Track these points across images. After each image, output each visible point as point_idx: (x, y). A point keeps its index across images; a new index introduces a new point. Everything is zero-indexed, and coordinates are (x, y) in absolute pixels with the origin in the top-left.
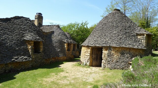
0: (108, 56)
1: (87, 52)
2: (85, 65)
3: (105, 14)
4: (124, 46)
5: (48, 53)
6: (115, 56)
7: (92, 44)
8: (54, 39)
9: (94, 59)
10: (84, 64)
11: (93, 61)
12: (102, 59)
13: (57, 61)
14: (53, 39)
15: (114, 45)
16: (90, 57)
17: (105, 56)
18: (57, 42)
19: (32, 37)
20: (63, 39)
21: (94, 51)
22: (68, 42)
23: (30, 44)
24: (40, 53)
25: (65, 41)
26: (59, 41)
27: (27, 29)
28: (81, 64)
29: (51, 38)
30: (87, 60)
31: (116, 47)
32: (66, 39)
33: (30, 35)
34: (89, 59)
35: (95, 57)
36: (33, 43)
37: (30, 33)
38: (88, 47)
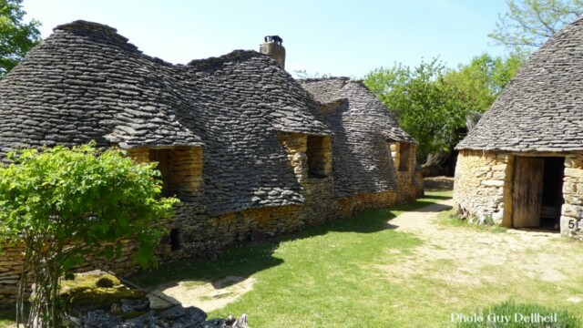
1: (489, 174)
2: (485, 222)
3: (501, 25)
5: (346, 179)
7: (516, 142)
8: (352, 128)
9: (519, 201)
10: (482, 219)
11: (513, 209)
12: (562, 201)
13: (370, 206)
14: (348, 128)
16: (504, 192)
17: (575, 187)
18: (364, 139)
19: (302, 121)
20: (383, 128)
21: (518, 171)
22: (402, 137)
23: (297, 147)
24: (324, 176)
25: (392, 135)
26: (371, 133)
27: (277, 94)
28: (464, 219)
29: (339, 124)
30: (492, 204)
32: (393, 129)
33: (292, 114)
34: (500, 201)
35: (522, 194)
36: (305, 141)
37: (288, 107)
38: (495, 154)
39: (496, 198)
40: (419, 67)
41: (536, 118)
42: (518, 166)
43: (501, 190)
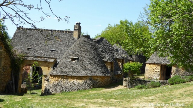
0: (176, 71)
1: (156, 69)
2: (156, 79)
6: (182, 71)
7: (162, 61)
9: (162, 75)
17: (174, 71)
28: (151, 79)
30: (157, 75)
35: (163, 73)
38: (158, 64)
39: (158, 74)
42: (162, 67)
43: (159, 72)
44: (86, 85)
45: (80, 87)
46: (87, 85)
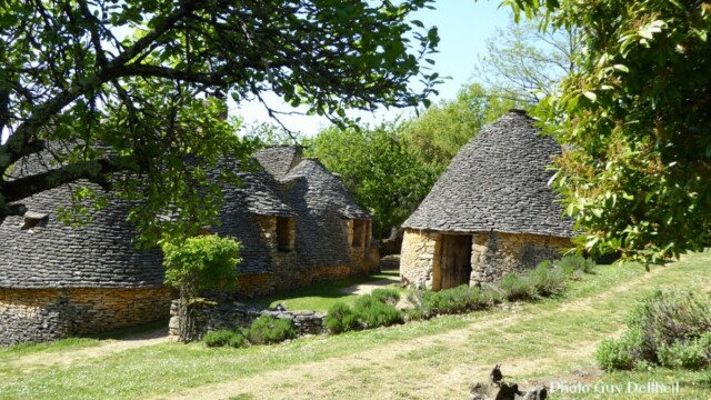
0: (488, 258)
1: (424, 249)
2: (420, 288)
4: (530, 230)
5: (306, 253)
6: (507, 259)
7: (441, 224)
8: (310, 206)
9: (447, 271)
10: (418, 286)
11: (442, 277)
13: (326, 278)
15: (505, 229)
16: (433, 265)
17: (478, 258)
19: (272, 205)
20: (338, 206)
21: (445, 247)
22: (356, 215)
23: (268, 226)
24: (289, 251)
25: (346, 213)
26: (327, 211)
27: (249, 180)
28: (404, 287)
30: (425, 273)
31: (510, 234)
32: (348, 207)
33: (263, 198)
34: (430, 271)
35: (449, 264)
36: (275, 222)
37: (260, 192)
38: (427, 232)
39: (428, 268)
40: (379, 125)
41: (458, 204)
42: (445, 242)
43: (431, 262)
44: (45, 326)
45: (25, 332)
46: (49, 326)
